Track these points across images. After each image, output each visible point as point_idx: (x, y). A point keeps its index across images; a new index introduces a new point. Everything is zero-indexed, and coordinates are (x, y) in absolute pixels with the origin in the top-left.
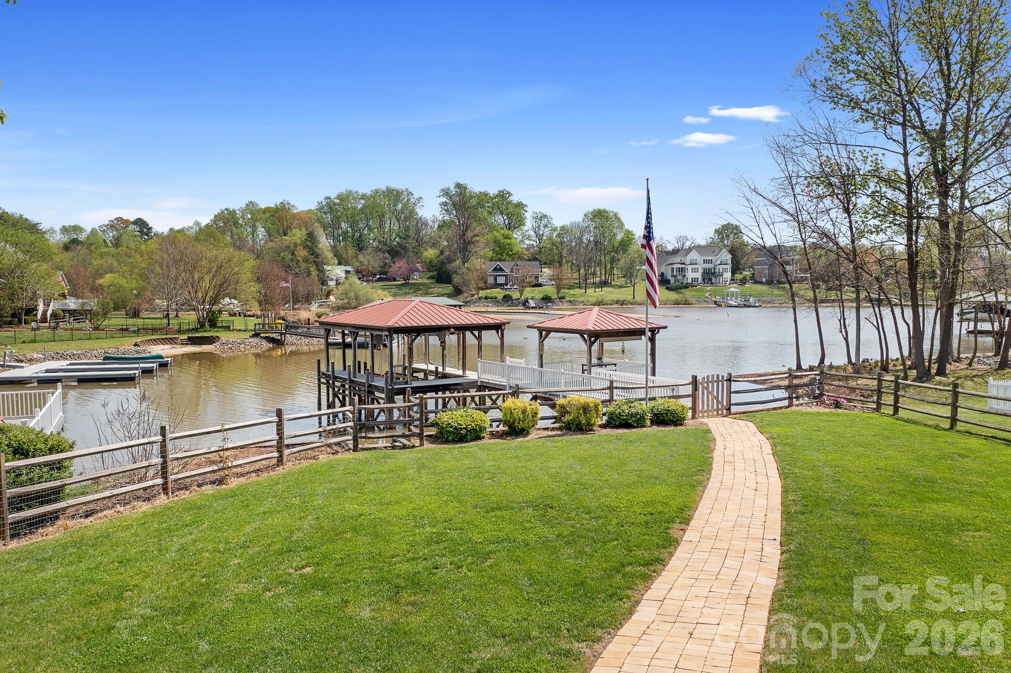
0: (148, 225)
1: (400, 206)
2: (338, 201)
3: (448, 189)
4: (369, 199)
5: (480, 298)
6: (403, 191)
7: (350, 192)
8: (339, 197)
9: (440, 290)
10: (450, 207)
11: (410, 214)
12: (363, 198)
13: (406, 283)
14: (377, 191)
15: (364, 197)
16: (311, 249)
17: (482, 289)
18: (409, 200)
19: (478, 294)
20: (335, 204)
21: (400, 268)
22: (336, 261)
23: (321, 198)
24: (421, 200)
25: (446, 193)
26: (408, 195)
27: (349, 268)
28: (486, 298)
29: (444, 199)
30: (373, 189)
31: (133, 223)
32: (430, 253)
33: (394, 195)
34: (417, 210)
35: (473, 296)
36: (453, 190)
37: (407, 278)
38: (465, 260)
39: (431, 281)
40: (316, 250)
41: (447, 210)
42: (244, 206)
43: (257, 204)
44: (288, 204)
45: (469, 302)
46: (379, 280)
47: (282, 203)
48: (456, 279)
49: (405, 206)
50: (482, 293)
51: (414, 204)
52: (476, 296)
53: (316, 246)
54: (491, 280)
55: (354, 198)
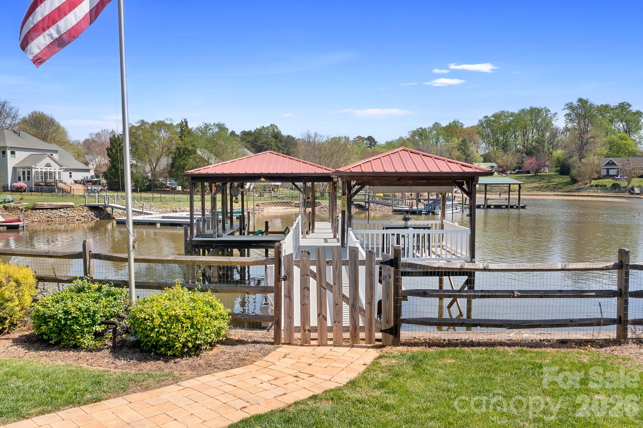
0: (374, 140)
1: (540, 120)
2: (492, 118)
3: (571, 103)
4: (516, 116)
5: (591, 186)
6: (542, 109)
7: (503, 112)
8: (495, 116)
9: (560, 179)
10: (573, 116)
11: (548, 124)
12: (511, 116)
13: (536, 175)
14: (523, 111)
15: (512, 114)
16: (464, 151)
17: (595, 179)
18: (547, 115)
19: (590, 183)
20: (490, 120)
21: (531, 164)
22: (482, 160)
23: (481, 117)
24: (557, 115)
25: (570, 106)
26: (546, 111)
27: (493, 164)
28: (597, 186)
29: (567, 112)
30: (520, 109)
31: (366, 139)
32: (558, 153)
33: (535, 112)
34: (553, 122)
35: (586, 184)
36: (575, 103)
37: (537, 171)
38: (581, 157)
39: (557, 173)
40: (468, 152)
41: (571, 120)
42: (431, 126)
43: (440, 124)
44: (458, 122)
45: (582, 188)
46: (517, 173)
47: (454, 122)
48: (574, 172)
49: (544, 120)
50: (594, 182)
51: (551, 118)
52: (589, 185)
53: (467, 149)
54: (604, 172)
55: (505, 116)
